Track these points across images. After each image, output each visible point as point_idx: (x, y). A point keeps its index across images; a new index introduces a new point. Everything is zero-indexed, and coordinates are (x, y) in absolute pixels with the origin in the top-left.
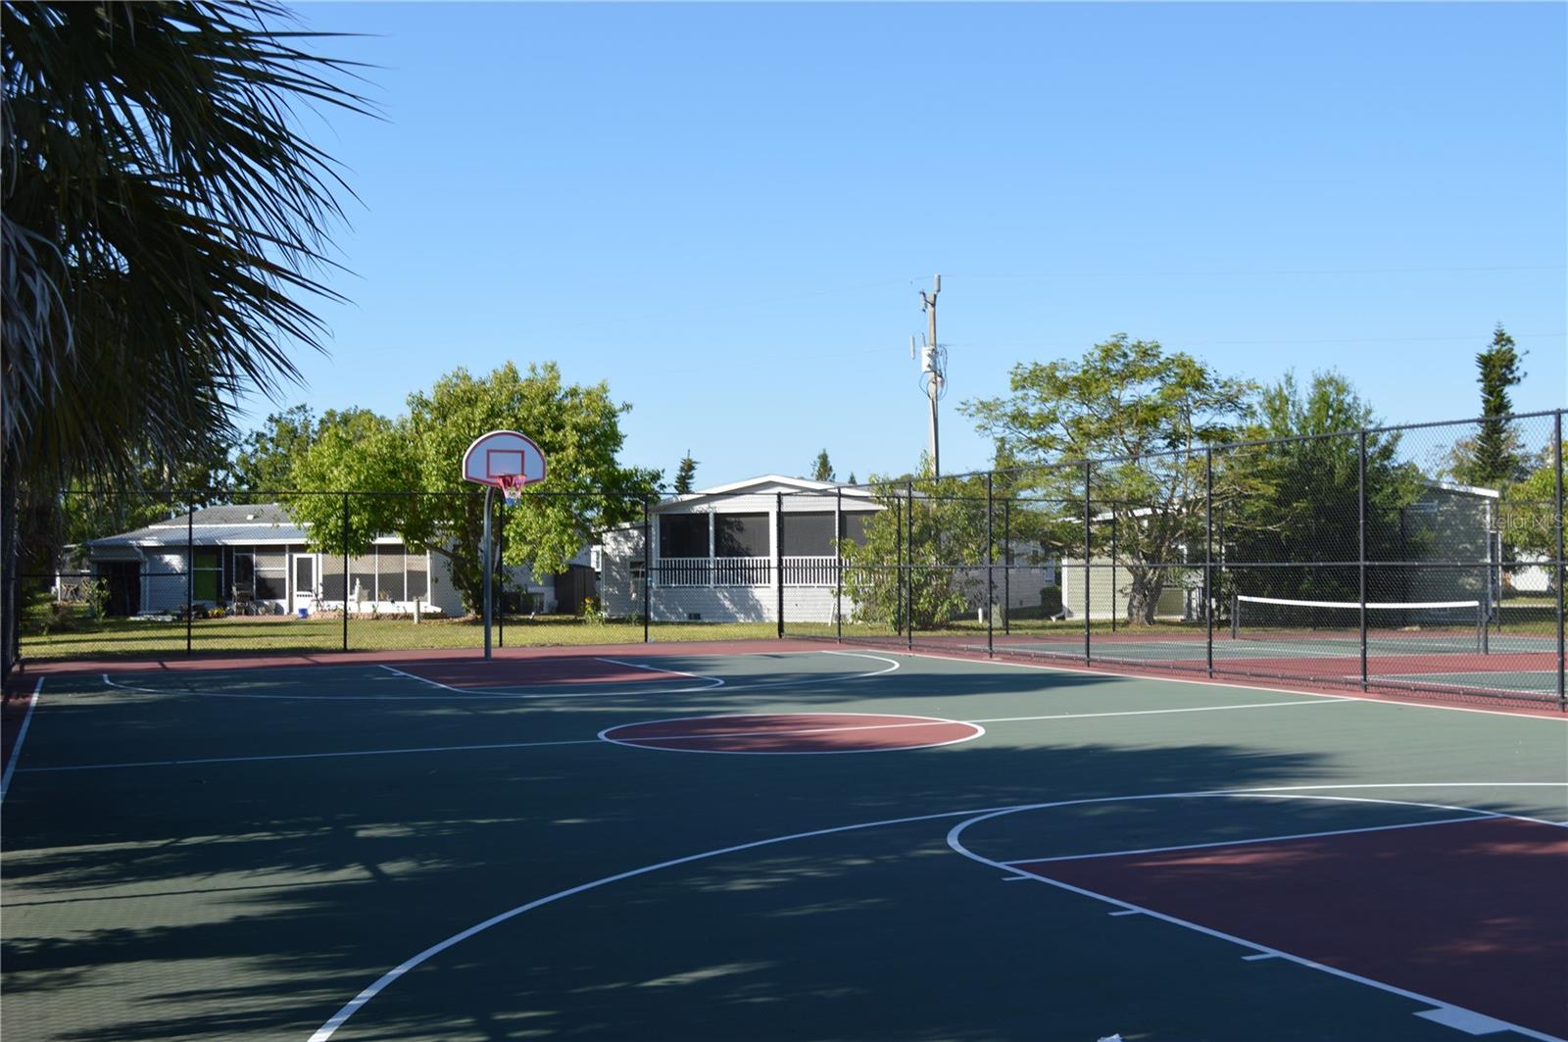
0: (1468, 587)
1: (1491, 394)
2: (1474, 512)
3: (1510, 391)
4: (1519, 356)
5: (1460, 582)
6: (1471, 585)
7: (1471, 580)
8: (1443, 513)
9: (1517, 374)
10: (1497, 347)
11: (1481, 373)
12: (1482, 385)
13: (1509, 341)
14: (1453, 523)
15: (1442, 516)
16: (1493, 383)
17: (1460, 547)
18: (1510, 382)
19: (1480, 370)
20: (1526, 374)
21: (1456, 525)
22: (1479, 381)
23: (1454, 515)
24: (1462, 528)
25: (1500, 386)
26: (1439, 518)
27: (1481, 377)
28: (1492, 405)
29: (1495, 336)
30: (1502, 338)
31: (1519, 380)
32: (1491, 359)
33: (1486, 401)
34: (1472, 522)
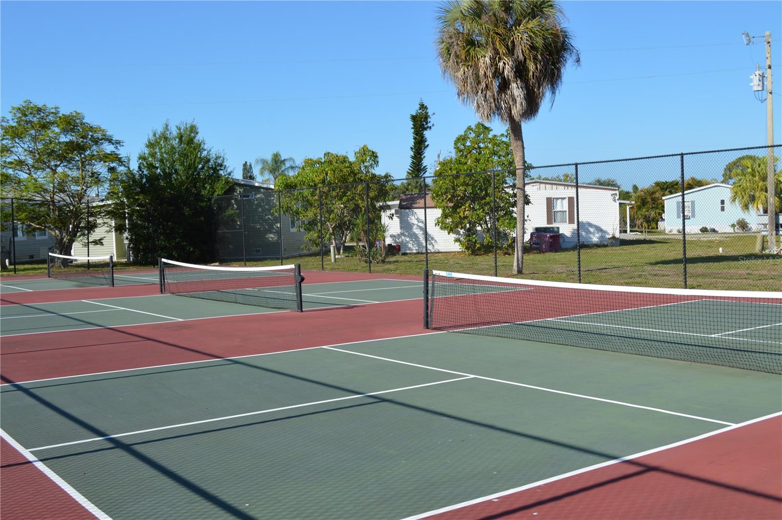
0: (270, 239)
1: (417, 135)
2: (272, 198)
3: (427, 133)
4: (430, 116)
5: (267, 236)
6: (272, 238)
7: (272, 236)
8: (257, 199)
9: (429, 125)
10: (421, 111)
11: (413, 124)
12: (413, 130)
13: (426, 108)
14: (262, 204)
15: (256, 201)
16: (418, 129)
17: (266, 217)
18: (425, 129)
19: (412, 123)
20: (433, 125)
21: (264, 205)
22: (412, 128)
23: (262, 200)
24: (267, 207)
25: (421, 131)
26: (256, 202)
27: (413, 126)
28: (417, 140)
29: (419, 106)
30: (423, 107)
31: (430, 128)
32: (417, 117)
33: (415, 138)
34: (271, 204)
